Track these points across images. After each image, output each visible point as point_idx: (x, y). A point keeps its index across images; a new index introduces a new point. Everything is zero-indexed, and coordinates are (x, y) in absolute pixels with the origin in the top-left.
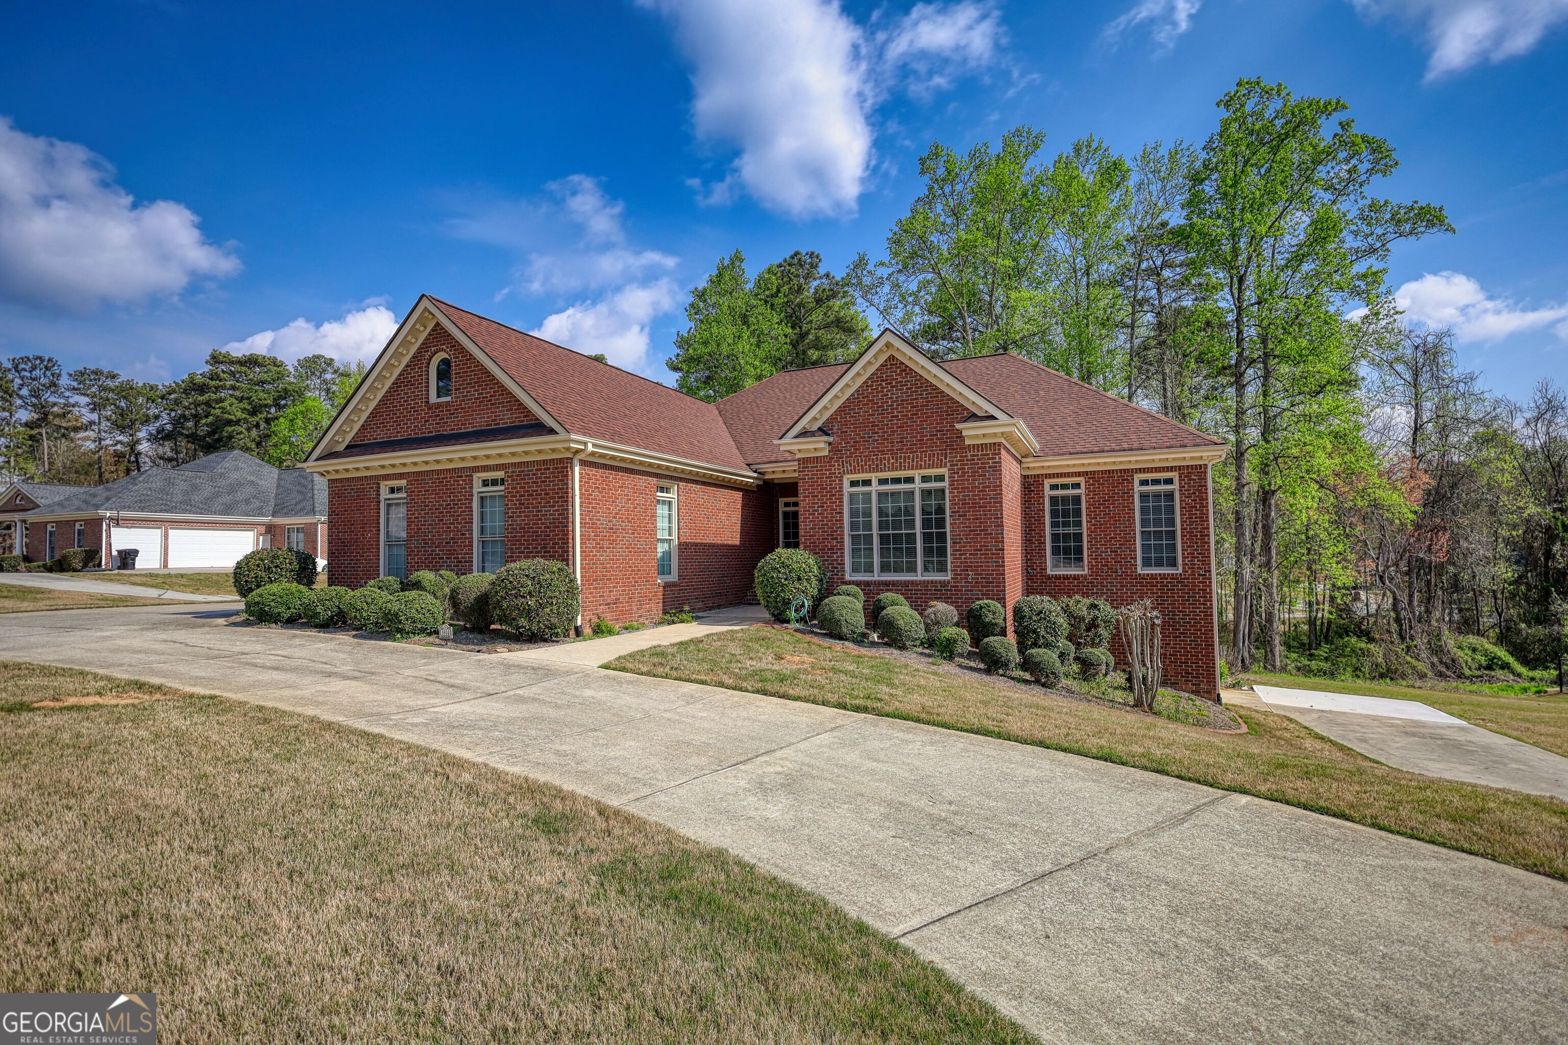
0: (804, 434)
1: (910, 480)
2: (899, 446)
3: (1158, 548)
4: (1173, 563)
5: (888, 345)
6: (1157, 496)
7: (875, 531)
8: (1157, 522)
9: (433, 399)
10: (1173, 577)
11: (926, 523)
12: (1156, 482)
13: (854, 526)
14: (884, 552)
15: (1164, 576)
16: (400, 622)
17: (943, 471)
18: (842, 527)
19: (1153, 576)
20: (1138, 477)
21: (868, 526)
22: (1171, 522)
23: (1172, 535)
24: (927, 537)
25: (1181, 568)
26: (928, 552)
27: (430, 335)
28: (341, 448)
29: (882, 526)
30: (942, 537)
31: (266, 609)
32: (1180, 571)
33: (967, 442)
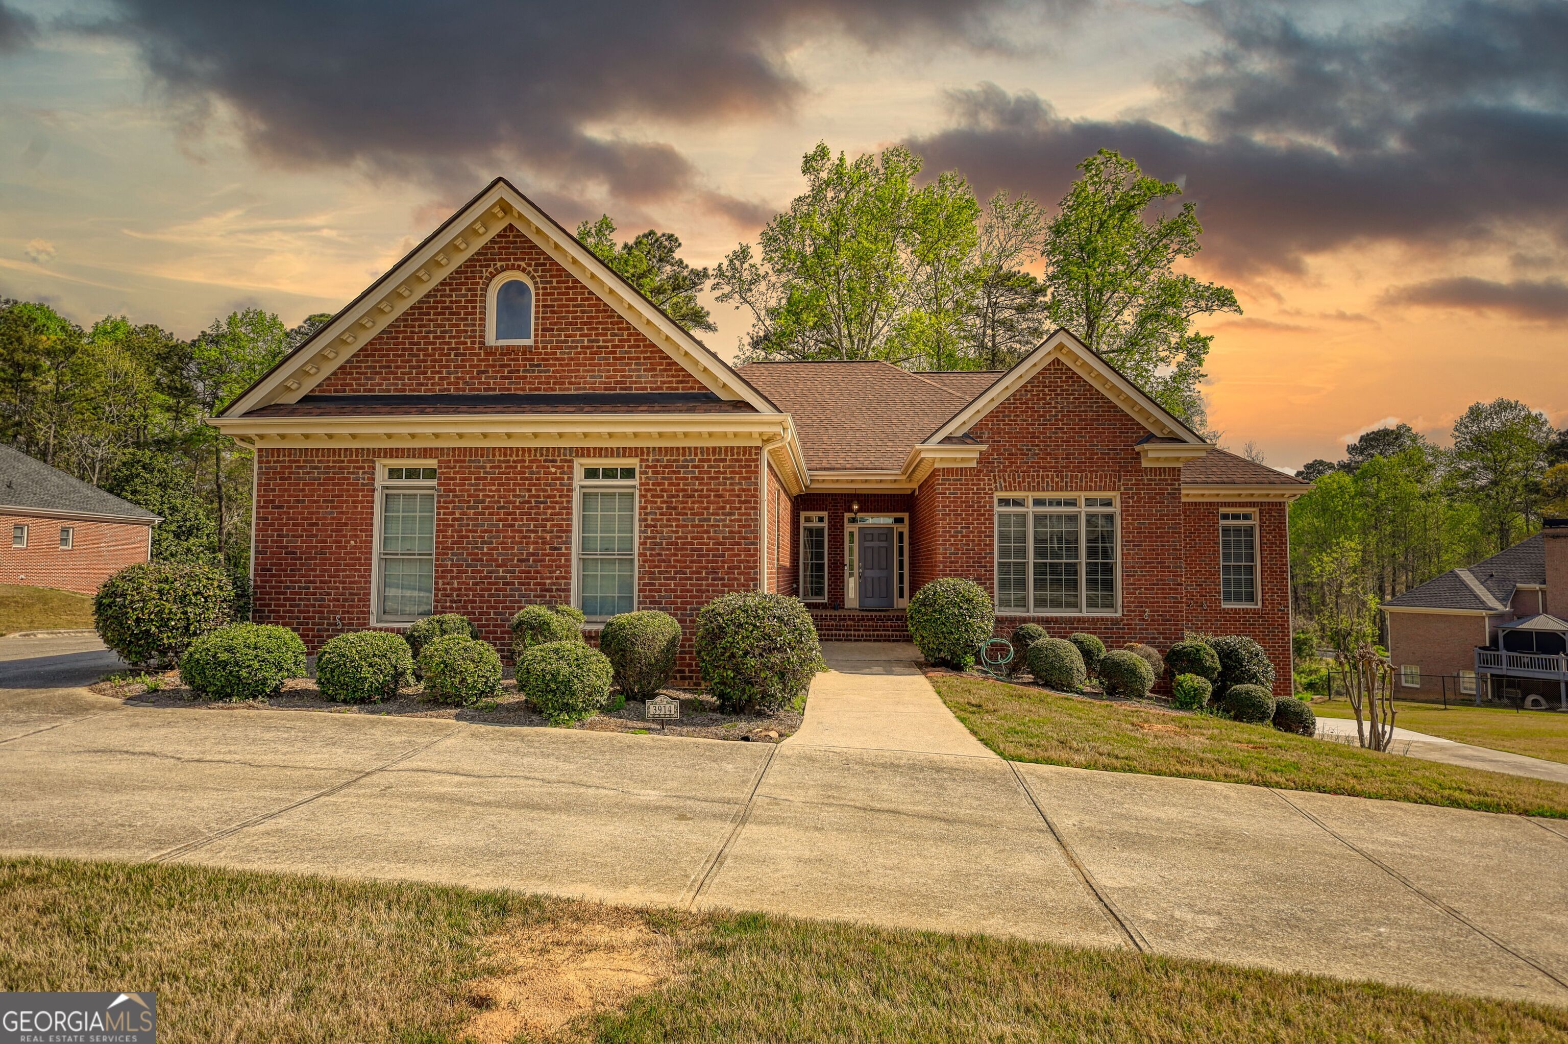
0: (948, 439)
1: (1072, 503)
2: (1064, 463)
3: (1238, 582)
4: (1251, 598)
5: (1060, 347)
6: (1237, 530)
7: (1031, 558)
8: (1238, 557)
9: (491, 339)
10: (1255, 612)
11: (1092, 552)
12: (1236, 517)
13: (1004, 552)
14: (1040, 584)
15: (1246, 611)
16: (573, 694)
17: (1115, 496)
18: (992, 553)
19: (1236, 611)
20: (1223, 510)
21: (1022, 552)
22: (1251, 558)
23: (1250, 570)
24: (1092, 569)
25: (1260, 603)
26: (1092, 583)
27: (493, 241)
28: (292, 398)
29: (1039, 553)
30: (1109, 569)
31: (244, 673)
32: (1260, 606)
33: (1145, 464)
